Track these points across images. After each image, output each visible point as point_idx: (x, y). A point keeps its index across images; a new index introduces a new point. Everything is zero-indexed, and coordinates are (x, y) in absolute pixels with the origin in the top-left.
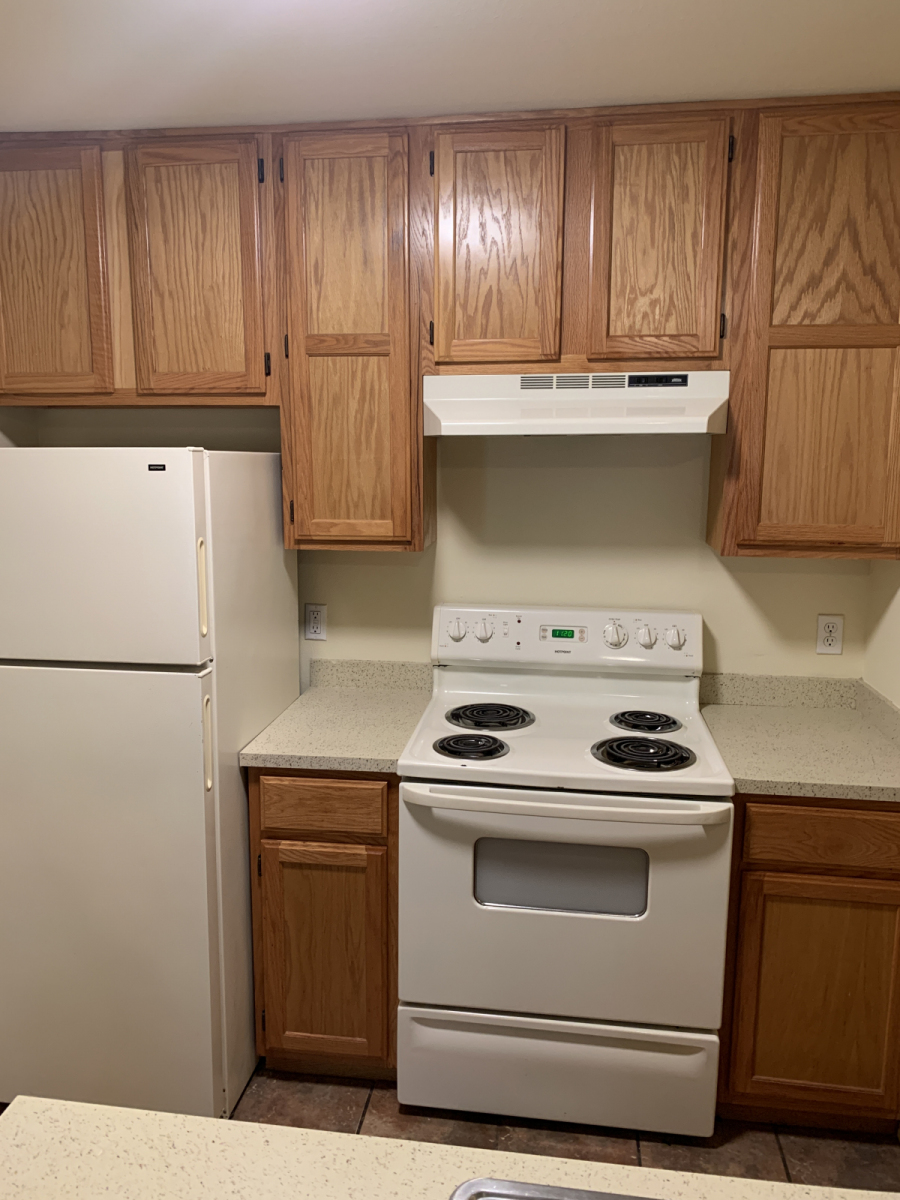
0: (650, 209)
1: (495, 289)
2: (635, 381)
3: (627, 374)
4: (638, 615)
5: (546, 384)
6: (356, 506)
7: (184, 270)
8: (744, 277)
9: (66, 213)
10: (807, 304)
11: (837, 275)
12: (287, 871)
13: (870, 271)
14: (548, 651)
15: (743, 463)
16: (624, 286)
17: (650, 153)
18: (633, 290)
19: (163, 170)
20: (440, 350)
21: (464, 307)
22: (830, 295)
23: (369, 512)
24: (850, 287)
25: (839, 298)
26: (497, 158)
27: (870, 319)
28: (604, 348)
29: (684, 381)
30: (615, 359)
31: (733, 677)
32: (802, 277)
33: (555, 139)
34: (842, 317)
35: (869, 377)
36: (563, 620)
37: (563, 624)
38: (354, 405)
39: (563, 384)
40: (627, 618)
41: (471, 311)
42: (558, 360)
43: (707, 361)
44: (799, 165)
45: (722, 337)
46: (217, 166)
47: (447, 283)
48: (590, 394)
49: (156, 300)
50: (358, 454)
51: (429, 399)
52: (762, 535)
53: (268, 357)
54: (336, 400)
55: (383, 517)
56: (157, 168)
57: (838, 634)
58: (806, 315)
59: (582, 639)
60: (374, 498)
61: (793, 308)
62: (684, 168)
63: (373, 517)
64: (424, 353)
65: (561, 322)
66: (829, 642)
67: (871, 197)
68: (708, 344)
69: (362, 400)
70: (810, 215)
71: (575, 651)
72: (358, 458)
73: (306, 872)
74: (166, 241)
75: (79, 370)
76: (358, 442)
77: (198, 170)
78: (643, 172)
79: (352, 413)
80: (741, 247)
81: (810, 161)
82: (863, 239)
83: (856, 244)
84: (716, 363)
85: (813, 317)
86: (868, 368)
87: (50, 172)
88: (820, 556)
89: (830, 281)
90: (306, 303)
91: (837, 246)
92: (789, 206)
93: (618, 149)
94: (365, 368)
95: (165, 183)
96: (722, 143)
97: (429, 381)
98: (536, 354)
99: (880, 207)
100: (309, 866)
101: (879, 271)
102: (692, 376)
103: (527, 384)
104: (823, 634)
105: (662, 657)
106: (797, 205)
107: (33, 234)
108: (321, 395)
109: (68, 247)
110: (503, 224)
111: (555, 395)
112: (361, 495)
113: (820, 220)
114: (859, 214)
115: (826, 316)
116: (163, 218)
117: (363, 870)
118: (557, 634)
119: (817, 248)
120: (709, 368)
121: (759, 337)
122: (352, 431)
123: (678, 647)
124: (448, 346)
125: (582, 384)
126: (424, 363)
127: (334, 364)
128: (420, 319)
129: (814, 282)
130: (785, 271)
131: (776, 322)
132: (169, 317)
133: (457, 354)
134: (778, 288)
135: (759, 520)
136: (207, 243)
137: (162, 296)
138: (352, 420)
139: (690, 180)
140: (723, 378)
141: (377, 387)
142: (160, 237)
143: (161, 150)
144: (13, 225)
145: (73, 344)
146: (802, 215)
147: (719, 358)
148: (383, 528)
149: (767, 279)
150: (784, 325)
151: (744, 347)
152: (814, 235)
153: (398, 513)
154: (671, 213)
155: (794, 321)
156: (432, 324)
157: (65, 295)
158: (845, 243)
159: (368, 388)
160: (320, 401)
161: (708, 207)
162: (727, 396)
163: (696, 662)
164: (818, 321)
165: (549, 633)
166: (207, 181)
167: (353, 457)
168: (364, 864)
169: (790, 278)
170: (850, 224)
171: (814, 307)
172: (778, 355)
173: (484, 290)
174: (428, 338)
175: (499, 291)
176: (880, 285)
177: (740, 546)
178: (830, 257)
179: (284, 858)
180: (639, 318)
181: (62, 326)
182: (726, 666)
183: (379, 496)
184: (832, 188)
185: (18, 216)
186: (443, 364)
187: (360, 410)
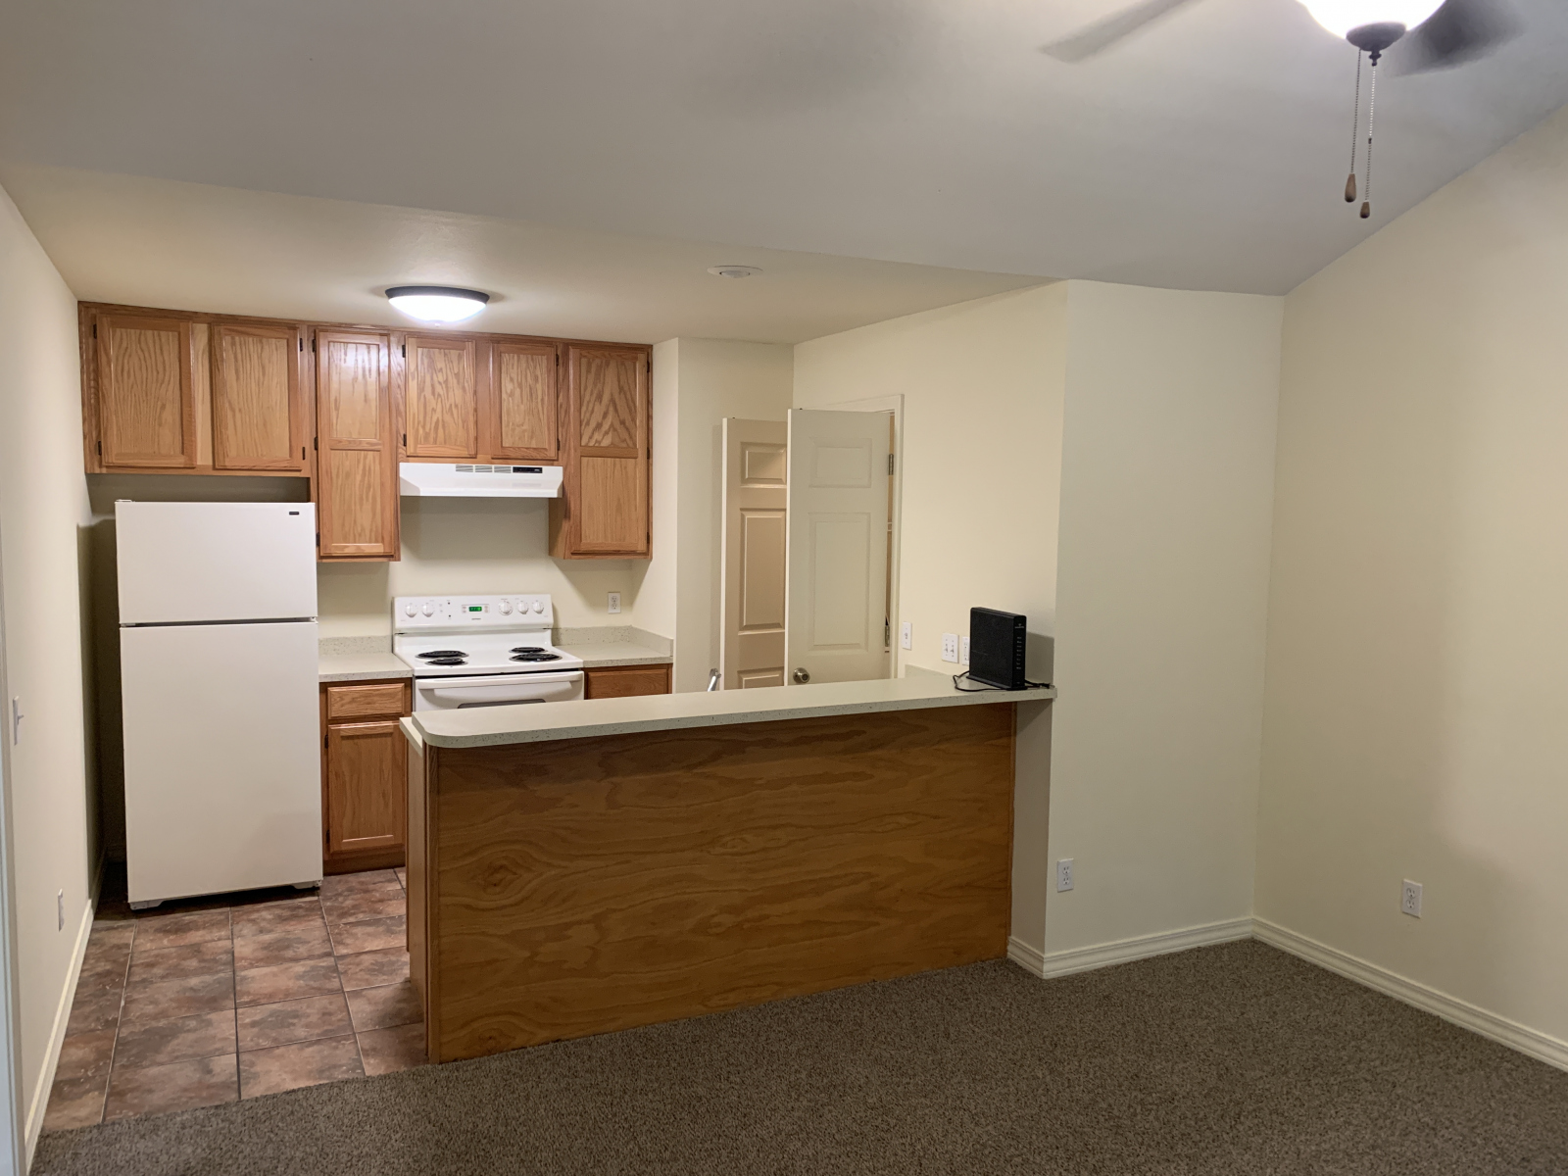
0: (520, 386)
1: (440, 419)
2: (516, 470)
3: (512, 466)
4: (517, 596)
5: (470, 470)
6: (360, 535)
7: (249, 396)
8: (567, 419)
9: (166, 358)
10: (597, 436)
11: (609, 423)
12: (344, 742)
13: (623, 423)
14: (468, 619)
15: (572, 513)
16: (508, 422)
17: (519, 357)
18: (513, 424)
19: (237, 338)
20: (410, 450)
21: (424, 427)
22: (606, 433)
23: (368, 539)
24: (615, 430)
25: (610, 433)
26: (440, 353)
27: (624, 445)
28: (499, 453)
29: (540, 471)
30: (506, 459)
31: (567, 630)
32: (593, 424)
33: (470, 346)
34: (612, 443)
35: (627, 473)
36: (475, 602)
37: (475, 604)
38: (359, 478)
39: (478, 470)
40: (509, 598)
41: (427, 430)
42: (475, 458)
43: (551, 462)
44: (588, 371)
45: (558, 450)
46: (274, 340)
47: (414, 414)
48: (494, 476)
49: (229, 414)
50: (361, 505)
51: (402, 474)
52: (583, 548)
53: (304, 449)
54: (348, 475)
55: (377, 541)
56: (233, 338)
57: (618, 602)
58: (596, 441)
59: (486, 611)
60: (371, 531)
61: (591, 438)
62: (535, 367)
63: (370, 542)
64: (400, 450)
65: (476, 439)
66: (614, 606)
67: (621, 389)
68: (552, 454)
69: (364, 475)
70: (595, 395)
71: (483, 619)
72: (361, 508)
73: (356, 741)
74: (238, 379)
75: (172, 453)
76: (361, 499)
77: (261, 342)
78: (515, 367)
79: (358, 483)
80: (564, 406)
81: (593, 369)
82: (619, 407)
83: (616, 410)
84: (555, 463)
85: (600, 443)
86: (626, 468)
87: (156, 332)
88: (610, 557)
89: (606, 427)
90: (330, 420)
91: (608, 410)
92: (585, 390)
93: (503, 355)
94: (365, 457)
95: (238, 347)
96: (553, 358)
97: (403, 466)
98: (465, 453)
99: (625, 394)
100: (358, 737)
101: (627, 424)
102: (544, 468)
103: (459, 469)
104: (611, 602)
105: (532, 618)
106: (589, 390)
107: (141, 368)
108: (338, 472)
109: (167, 378)
110: (444, 386)
111: (474, 475)
112: (363, 529)
113: (600, 398)
114: (616, 396)
115: (606, 442)
116: (236, 366)
117: (391, 734)
118: (472, 609)
119: (599, 410)
120: (552, 465)
121: (575, 451)
122: (357, 493)
123: (540, 612)
124: (415, 448)
125: (489, 470)
126: (400, 456)
127: (347, 455)
128: (398, 432)
129: (599, 426)
130: (585, 420)
131: (583, 444)
132: (239, 423)
133: (420, 452)
134: (583, 427)
135: (581, 541)
136: (265, 382)
137: (233, 411)
138: (357, 485)
139: (538, 373)
140: (560, 469)
141: (372, 468)
142: (234, 377)
143: (235, 328)
144: (126, 361)
145: (169, 438)
146: (591, 394)
147: (557, 460)
148: (378, 548)
149: (578, 423)
150: (586, 446)
151: (569, 455)
152: (597, 404)
153: (387, 539)
154: (531, 389)
155: (591, 444)
156: (405, 436)
157: (163, 407)
158: (611, 409)
159: (367, 469)
160: (338, 476)
161: (548, 387)
162: (561, 479)
163: (550, 620)
164: (602, 445)
165: (467, 609)
166: (266, 347)
167: (358, 507)
168: (391, 731)
169: (588, 424)
170: (612, 401)
171: (599, 438)
172: (585, 460)
173: (435, 419)
174: (402, 442)
175: (443, 421)
176: (627, 429)
177: (572, 554)
178: (605, 415)
179: (343, 734)
180: (517, 438)
181: (160, 425)
182: (562, 625)
183: (374, 529)
184: (604, 383)
185: (130, 356)
186: (409, 457)
187: (362, 481)
